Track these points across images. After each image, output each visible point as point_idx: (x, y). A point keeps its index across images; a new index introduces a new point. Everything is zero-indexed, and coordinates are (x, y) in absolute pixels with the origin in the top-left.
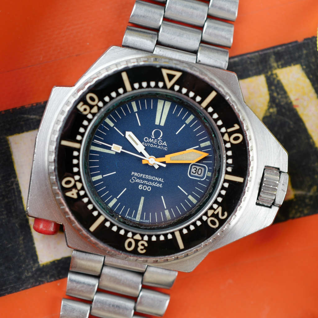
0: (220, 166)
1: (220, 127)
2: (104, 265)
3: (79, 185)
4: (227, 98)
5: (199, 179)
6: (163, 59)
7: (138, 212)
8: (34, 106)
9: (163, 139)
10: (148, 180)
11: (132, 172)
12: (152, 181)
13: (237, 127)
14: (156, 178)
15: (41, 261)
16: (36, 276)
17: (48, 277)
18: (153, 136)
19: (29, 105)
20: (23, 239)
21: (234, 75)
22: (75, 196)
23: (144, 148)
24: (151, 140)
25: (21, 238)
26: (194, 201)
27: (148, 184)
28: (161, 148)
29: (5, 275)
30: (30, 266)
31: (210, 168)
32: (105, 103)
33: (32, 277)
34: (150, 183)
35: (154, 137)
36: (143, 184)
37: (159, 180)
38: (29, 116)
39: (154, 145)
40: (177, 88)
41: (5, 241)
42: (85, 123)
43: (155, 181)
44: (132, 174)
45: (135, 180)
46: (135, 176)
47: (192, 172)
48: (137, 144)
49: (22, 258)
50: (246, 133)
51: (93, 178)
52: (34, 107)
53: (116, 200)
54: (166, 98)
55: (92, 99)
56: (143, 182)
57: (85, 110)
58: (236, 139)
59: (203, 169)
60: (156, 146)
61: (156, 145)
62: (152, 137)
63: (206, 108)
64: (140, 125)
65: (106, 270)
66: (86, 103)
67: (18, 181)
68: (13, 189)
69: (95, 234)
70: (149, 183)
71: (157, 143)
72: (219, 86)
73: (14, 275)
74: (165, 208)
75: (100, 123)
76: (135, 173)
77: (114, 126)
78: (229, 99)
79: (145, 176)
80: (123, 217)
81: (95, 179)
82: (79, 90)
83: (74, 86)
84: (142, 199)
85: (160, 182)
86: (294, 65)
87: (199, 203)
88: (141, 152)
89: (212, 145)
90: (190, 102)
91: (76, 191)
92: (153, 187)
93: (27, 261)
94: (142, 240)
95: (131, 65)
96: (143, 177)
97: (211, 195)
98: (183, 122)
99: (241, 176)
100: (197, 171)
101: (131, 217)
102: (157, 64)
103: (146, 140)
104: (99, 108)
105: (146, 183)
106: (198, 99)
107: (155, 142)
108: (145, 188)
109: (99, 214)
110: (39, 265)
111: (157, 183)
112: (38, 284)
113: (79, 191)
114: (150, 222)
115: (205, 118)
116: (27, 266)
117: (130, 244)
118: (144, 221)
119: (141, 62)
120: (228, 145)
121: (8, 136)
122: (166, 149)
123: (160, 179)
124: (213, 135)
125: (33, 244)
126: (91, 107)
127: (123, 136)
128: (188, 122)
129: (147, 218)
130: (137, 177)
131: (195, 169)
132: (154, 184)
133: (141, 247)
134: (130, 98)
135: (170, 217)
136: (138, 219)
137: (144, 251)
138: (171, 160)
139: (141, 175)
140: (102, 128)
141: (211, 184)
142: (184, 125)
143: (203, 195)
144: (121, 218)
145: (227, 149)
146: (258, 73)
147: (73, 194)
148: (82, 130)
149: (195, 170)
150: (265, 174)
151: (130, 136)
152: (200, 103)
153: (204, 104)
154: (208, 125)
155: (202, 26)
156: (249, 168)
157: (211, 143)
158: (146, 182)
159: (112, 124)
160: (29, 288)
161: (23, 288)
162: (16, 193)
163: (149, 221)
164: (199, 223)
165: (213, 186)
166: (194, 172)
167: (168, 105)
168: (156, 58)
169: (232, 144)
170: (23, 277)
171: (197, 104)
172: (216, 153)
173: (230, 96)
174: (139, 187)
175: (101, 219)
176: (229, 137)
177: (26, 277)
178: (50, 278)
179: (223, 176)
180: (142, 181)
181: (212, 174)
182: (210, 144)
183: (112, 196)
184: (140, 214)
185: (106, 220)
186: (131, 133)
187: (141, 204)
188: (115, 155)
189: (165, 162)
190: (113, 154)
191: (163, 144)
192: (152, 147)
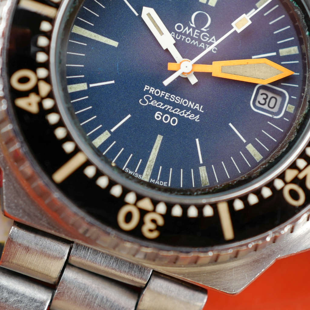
2: (67, 264)
3: (44, 88)
5: (270, 116)
7: (148, 163)
9: (211, 32)
10: (174, 105)
11: (146, 86)
12: (181, 107)
14: (190, 103)
18: (193, 22)
22: (34, 109)
23: (174, 42)
24: (189, 29)
26: (258, 157)
27: (173, 111)
28: (206, 46)
31: (292, 97)
34: (178, 112)
35: (194, 26)
36: (164, 112)
37: (195, 107)
39: (192, 40)
43: (188, 109)
44: (146, 88)
45: (150, 101)
46: (151, 94)
47: (259, 102)
48: (161, 33)
51: (69, 87)
53: (109, 135)
56: (163, 108)
60: (197, 42)
62: (191, 25)
65: (69, 274)
70: (176, 111)
71: (199, 36)
74: (201, 162)
76: (151, 88)
79: (170, 97)
80: (118, 168)
81: (72, 89)
84: (159, 139)
85: (195, 112)
87: (268, 159)
88: (167, 50)
89: (302, 55)
91: (37, 99)
94: (154, 211)
96: (165, 98)
98: (253, 5)
100: (268, 100)
101: (134, 171)
103: (179, 28)
105: (170, 110)
107: (196, 35)
108: (166, 118)
109: (77, 150)
111: (191, 113)
113: (43, 99)
114: (169, 185)
117: (129, 217)
118: (157, 182)
122: (215, 50)
123: (198, 105)
124: (307, 33)
127: (137, 14)
128: (260, 5)
129: (164, 178)
130: (153, 96)
131: (265, 96)
132: (185, 113)
135: (208, 180)
136: (146, 176)
138: (222, 72)
139: (162, 94)
141: (295, 126)
142: (254, 11)
147: (30, 104)
149: (264, 99)
151: (149, 15)
154: (299, 13)
157: (300, 49)
158: (169, 107)
163: (168, 184)
164: (266, 193)
165: (297, 129)
166: (263, 102)
174: (156, 115)
175: (79, 160)
180: (162, 104)
181: (296, 110)
183: (101, 126)
184: (152, 167)
185: (88, 163)
186: (152, 11)
187: (156, 149)
188: (117, 47)
189: (211, 73)
190: (114, 47)
191: (211, 40)
192: (189, 43)
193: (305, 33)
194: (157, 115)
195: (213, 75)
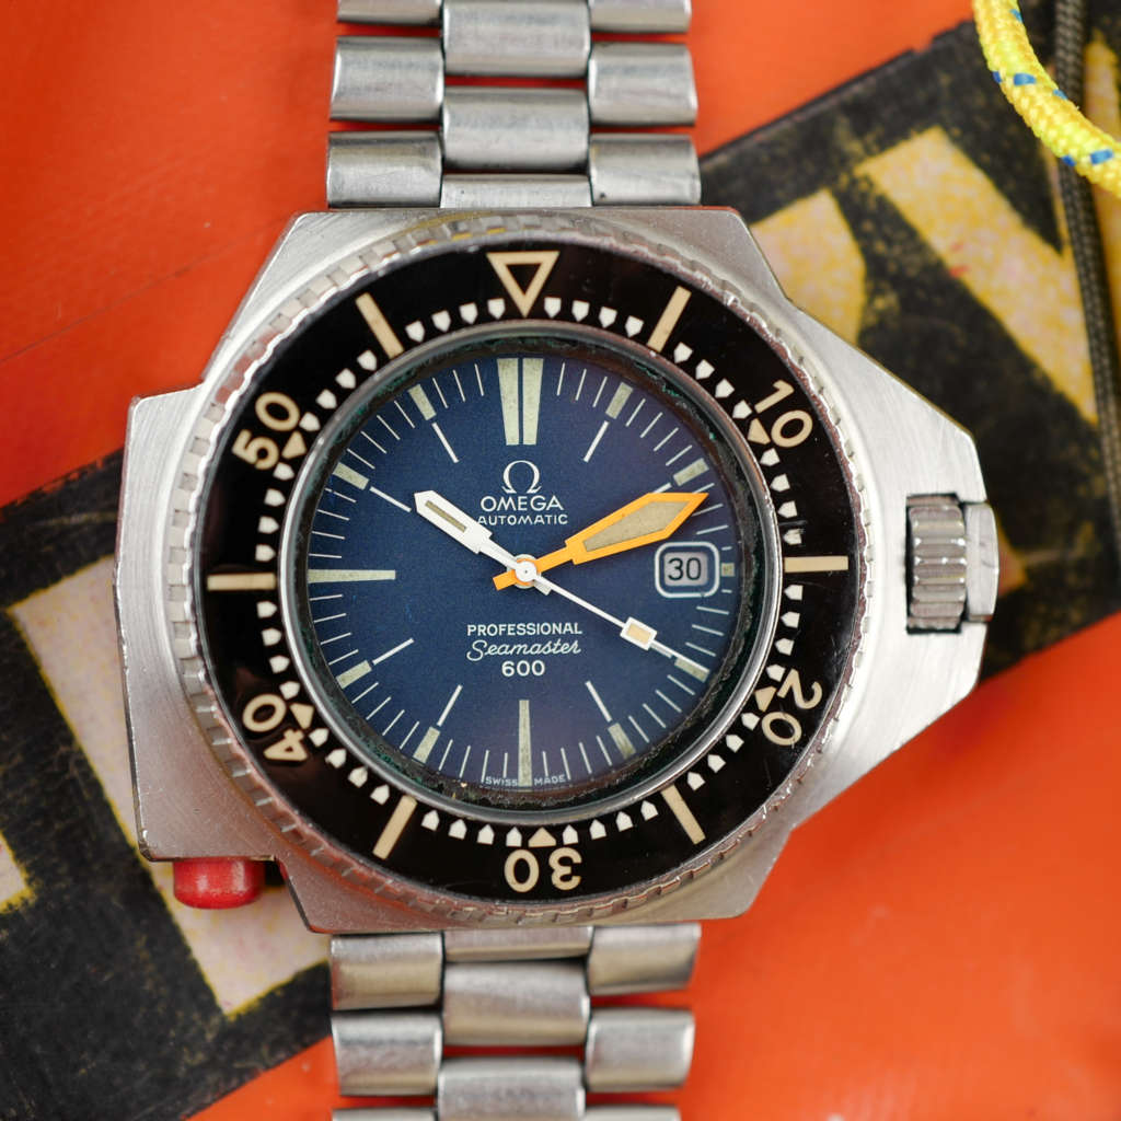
0: (759, 534)
1: (728, 404)
2: (447, 962)
3: (303, 714)
4: (730, 300)
5: (698, 595)
6: (481, 220)
7: (521, 755)
8: (74, 481)
9: (546, 490)
10: (529, 640)
11: (469, 626)
12: (542, 639)
13: (784, 390)
14: (554, 625)
15: (228, 1004)
16: (222, 1058)
17: (265, 1051)
18: (510, 486)
19: (55, 481)
20: (150, 944)
21: (731, 216)
22: (300, 754)
23: (490, 534)
24: (506, 501)
25: (141, 943)
26: (700, 671)
27: (531, 651)
28: (546, 519)
29: (118, 1081)
30: (193, 1031)
31: (724, 549)
32: (324, 416)
33: (211, 1064)
34: (539, 649)
35: (512, 491)
36: (516, 658)
37: (566, 630)
38: (66, 521)
39: (518, 518)
40: (553, 306)
41: (88, 967)
42: (274, 498)
43: (554, 637)
44: (470, 631)
45: (485, 650)
46: (482, 637)
47: (671, 577)
48: (462, 528)
49: (160, 1009)
50: (820, 403)
51: (339, 678)
52: (74, 486)
54: (521, 349)
55: (278, 412)
56: (511, 652)
57: (263, 454)
58: (791, 429)
59: (703, 558)
60: (528, 517)
61: (525, 515)
62: (508, 491)
63: (668, 351)
64: (455, 460)
65: (457, 980)
66: (259, 430)
67: (80, 752)
68: (73, 780)
69: (394, 863)
70: (535, 649)
71: (528, 506)
72: (693, 265)
73: (149, 1074)
74: (608, 718)
75: (319, 485)
76: (480, 626)
77: (368, 487)
78: (735, 301)
79: (516, 630)
80: (473, 786)
81: (347, 679)
82: (223, 395)
83: (201, 381)
84: (524, 707)
85: (568, 638)
86: (921, 131)
87: (720, 674)
88: (482, 553)
89: (716, 471)
90: (609, 343)
91: (299, 735)
92: (548, 659)
93: (180, 1014)
94: (560, 844)
95: (380, 266)
96: (509, 634)
97: (751, 638)
98: (599, 415)
99: (836, 553)
100: (684, 568)
101: (501, 776)
102: (467, 241)
103: (489, 504)
104: (309, 438)
105: (524, 652)
106: (634, 326)
107: (523, 506)
108: (523, 668)
109: (396, 796)
110: (223, 1018)
111: (562, 643)
112: (234, 1082)
113: (307, 732)
114: (569, 777)
115: (670, 386)
116: (185, 1029)
117: (522, 870)
118: (547, 781)
119: (412, 247)
120: (771, 458)
121: (10, 605)
122: (563, 519)
123: (569, 625)
124: (711, 436)
125: (187, 951)
126: (281, 439)
127: (408, 509)
128: (614, 410)
129: (556, 768)
130: (487, 638)
131: (677, 564)
132: (552, 646)
133: (561, 870)
134: (403, 379)
135: (630, 745)
136: (524, 779)
137: (576, 881)
139: (501, 630)
140: (331, 500)
141: (743, 602)
142: (606, 424)
143: (723, 647)
144: (467, 788)
145: (770, 473)
146: (805, 190)
147: (290, 750)
148: (267, 525)
149: (676, 568)
150: (915, 525)
151: (430, 505)
152: (643, 337)
153: (658, 339)
154: (685, 406)
155: (581, 73)
156: (858, 518)
157: (708, 462)
158: (520, 647)
159: (360, 482)
160: (209, 1105)
161: (188, 1112)
162: (87, 795)
163: (566, 777)
164: (735, 743)
165: (751, 609)
166: (676, 574)
167: (534, 370)
168: (456, 219)
169: (781, 451)
170: (182, 1072)
171: (632, 344)
172: (735, 493)
173: (737, 292)
174: (504, 668)
175: (405, 808)
176: (768, 430)
177: (191, 1070)
178: (272, 1053)
179: (779, 565)
180: (507, 647)
181: (738, 567)
182: (706, 468)
183: (418, 723)
184: (530, 758)
185: (422, 809)
186: (431, 496)
187: (524, 726)
188: (396, 580)
189: (571, 561)
190: (390, 581)
191: (550, 505)
192: (516, 525)
193: (707, 437)
194: (506, 669)
195: (575, 563)
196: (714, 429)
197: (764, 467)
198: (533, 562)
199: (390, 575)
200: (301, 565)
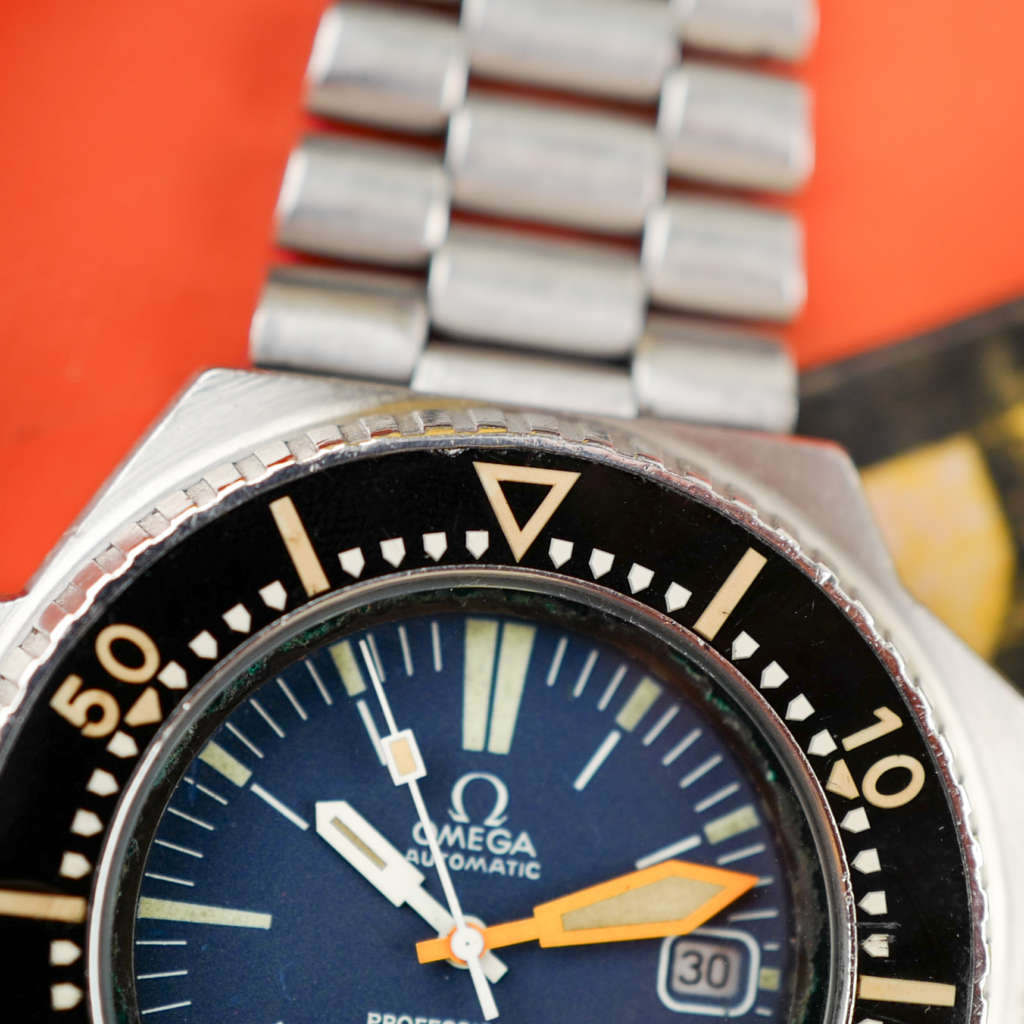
1: (804, 731)
4: (824, 576)
5: (720, 1012)
6: (471, 412)
9: (514, 823)
11: (371, 1015)
13: (888, 721)
18: (460, 809)
21: (836, 457)
23: (420, 878)
28: (507, 867)
31: (768, 946)
32: (197, 669)
35: (463, 818)
40: (561, 551)
42: (102, 783)
47: (683, 980)
48: (380, 863)
50: (939, 749)
54: (504, 608)
55: (127, 654)
57: (95, 714)
58: (894, 781)
59: (734, 958)
60: (481, 861)
61: (477, 855)
62: (457, 818)
63: (724, 640)
66: (95, 677)
72: (774, 522)
75: (175, 772)
76: (386, 1017)
77: (249, 783)
78: (831, 580)
82: (51, 616)
83: (24, 593)
88: (405, 906)
89: (769, 828)
90: (636, 617)
95: (310, 457)
98: (607, 721)
99: (939, 978)
100: (704, 968)
102: (448, 437)
104: (169, 699)
106: (677, 596)
115: (719, 692)
119: (364, 438)
120: (857, 821)
122: (534, 870)
124: (770, 776)
126: (127, 695)
127: (303, 825)
128: (628, 717)
131: (692, 960)
134: (324, 629)
138: (565, 930)
140: (191, 796)
142: (615, 737)
145: (854, 843)
148: (86, 823)
149: (693, 966)
151: (338, 823)
152: (689, 615)
153: (711, 622)
154: (736, 726)
155: (637, 231)
156: (978, 929)
157: (760, 812)
159: (238, 774)
166: (691, 974)
167: (519, 643)
168: (434, 408)
169: (873, 812)
171: (669, 622)
172: (795, 867)
173: (834, 569)
176: (858, 779)
179: (851, 986)
181: (785, 979)
182: (756, 822)
186: (342, 809)
188: (271, 929)
189: (536, 942)
190: (260, 930)
191: (517, 847)
192: (462, 869)
193: (764, 776)
195: (543, 944)
196: (776, 766)
197: (845, 833)
198: (480, 930)
199: (261, 921)
200: (130, 889)
